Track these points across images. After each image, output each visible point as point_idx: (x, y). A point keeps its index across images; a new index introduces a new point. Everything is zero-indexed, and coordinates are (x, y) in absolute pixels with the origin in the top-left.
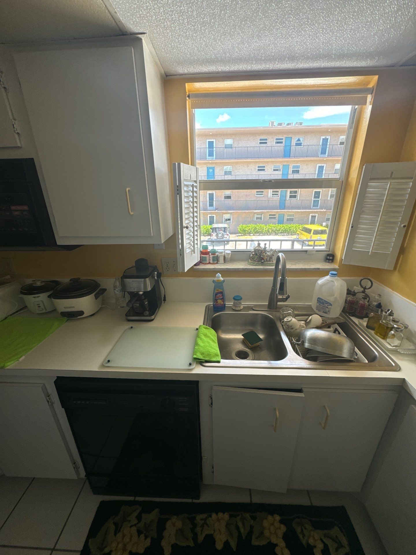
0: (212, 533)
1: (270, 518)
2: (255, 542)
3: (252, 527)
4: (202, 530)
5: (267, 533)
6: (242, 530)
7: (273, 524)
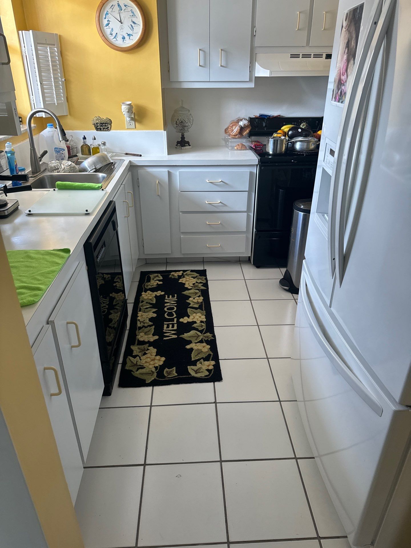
0: (148, 319)
1: (143, 296)
2: (154, 302)
3: (147, 303)
4: (146, 323)
5: (150, 298)
6: (148, 307)
7: (146, 295)
